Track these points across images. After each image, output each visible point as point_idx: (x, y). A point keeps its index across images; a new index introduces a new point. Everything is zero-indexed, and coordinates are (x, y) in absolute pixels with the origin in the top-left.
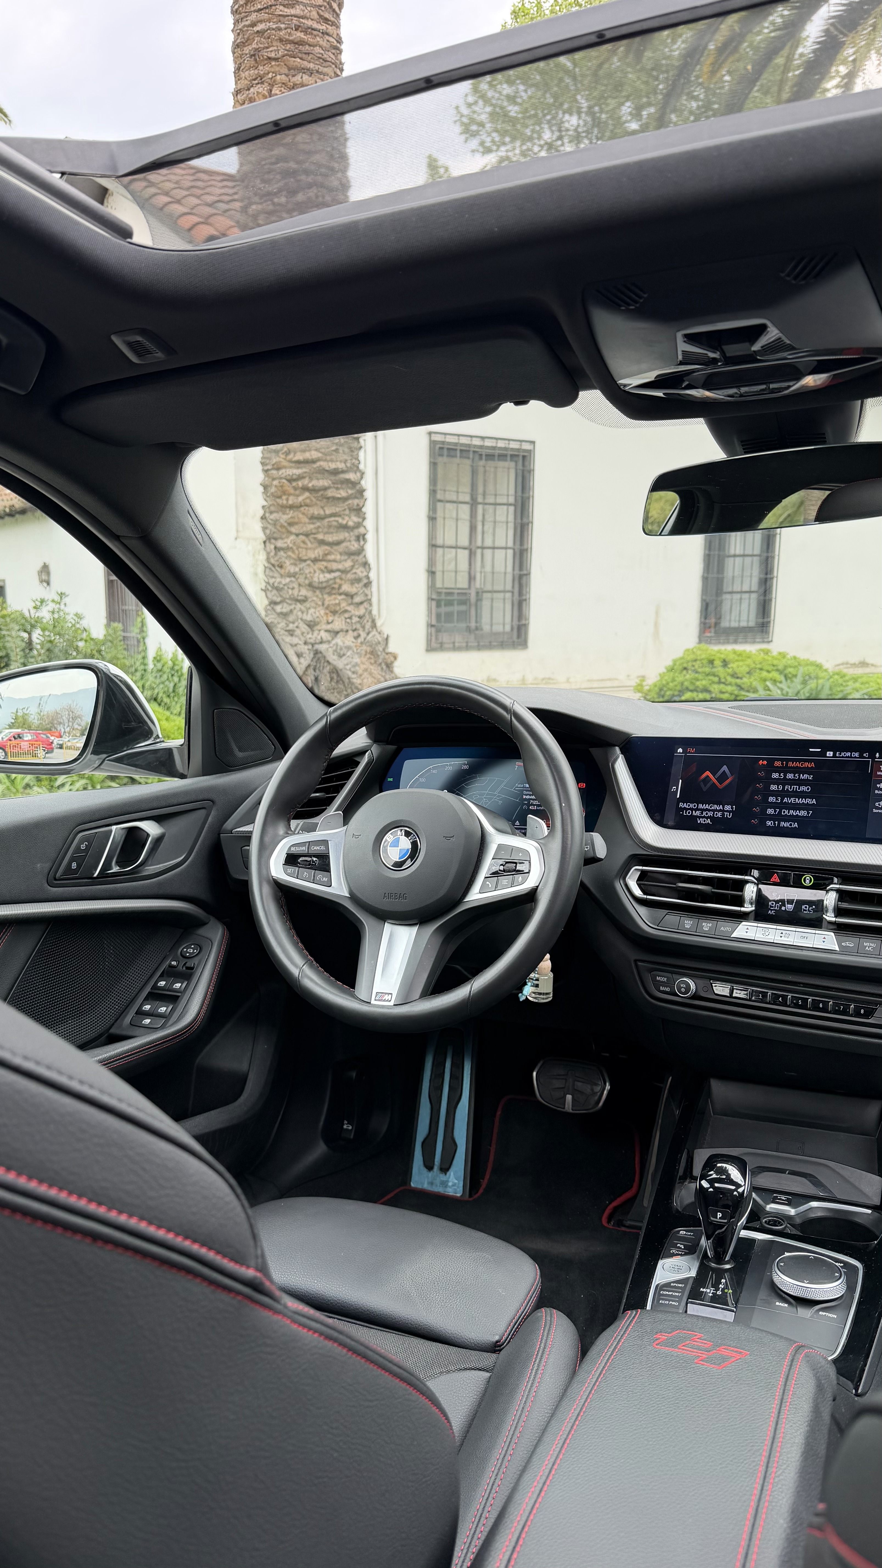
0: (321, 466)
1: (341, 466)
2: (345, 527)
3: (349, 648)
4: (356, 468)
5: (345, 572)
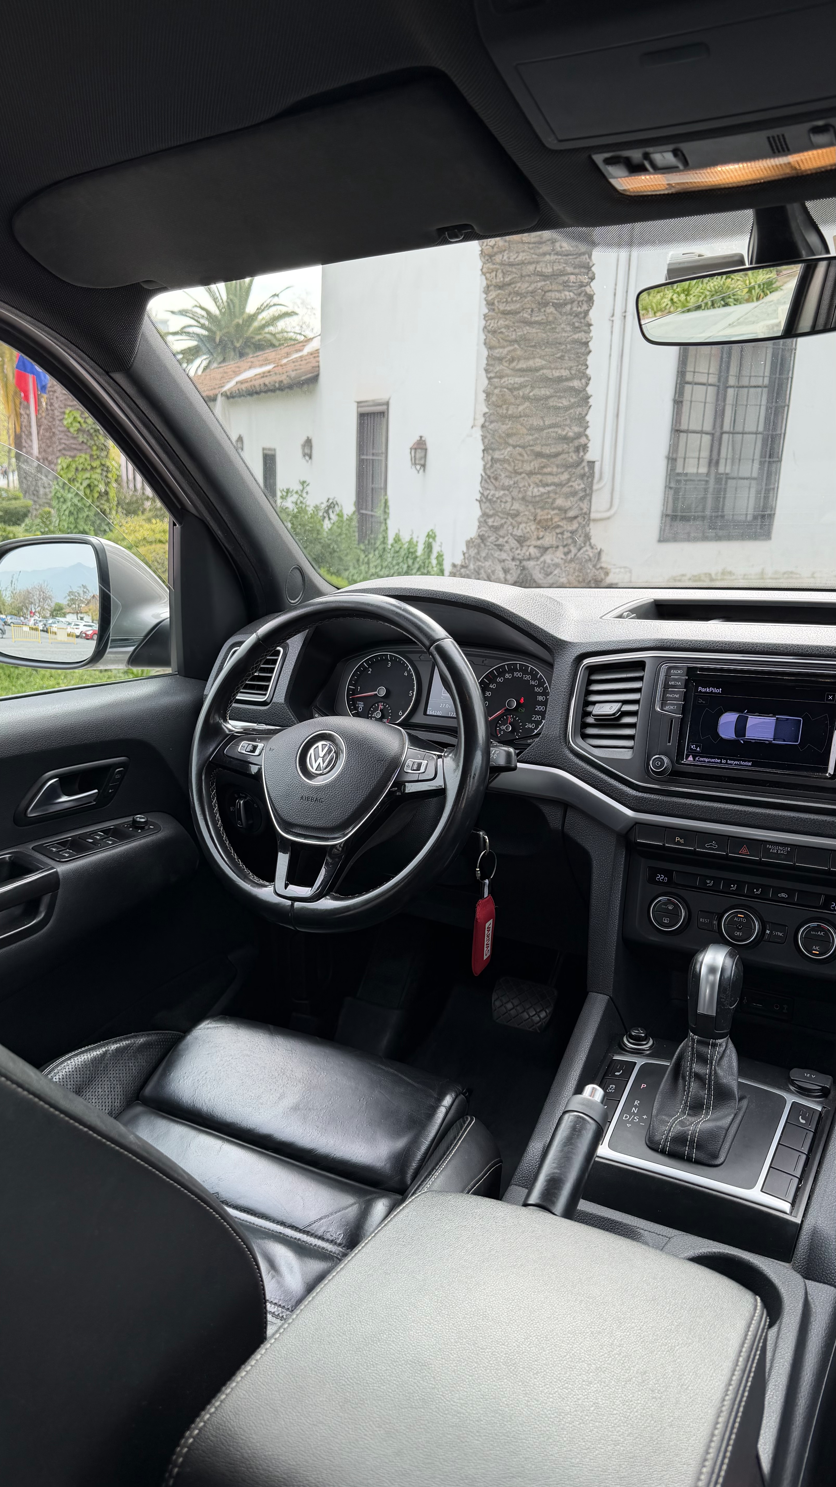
0: (544, 374)
3: (557, 566)
4: (582, 375)
5: (560, 485)
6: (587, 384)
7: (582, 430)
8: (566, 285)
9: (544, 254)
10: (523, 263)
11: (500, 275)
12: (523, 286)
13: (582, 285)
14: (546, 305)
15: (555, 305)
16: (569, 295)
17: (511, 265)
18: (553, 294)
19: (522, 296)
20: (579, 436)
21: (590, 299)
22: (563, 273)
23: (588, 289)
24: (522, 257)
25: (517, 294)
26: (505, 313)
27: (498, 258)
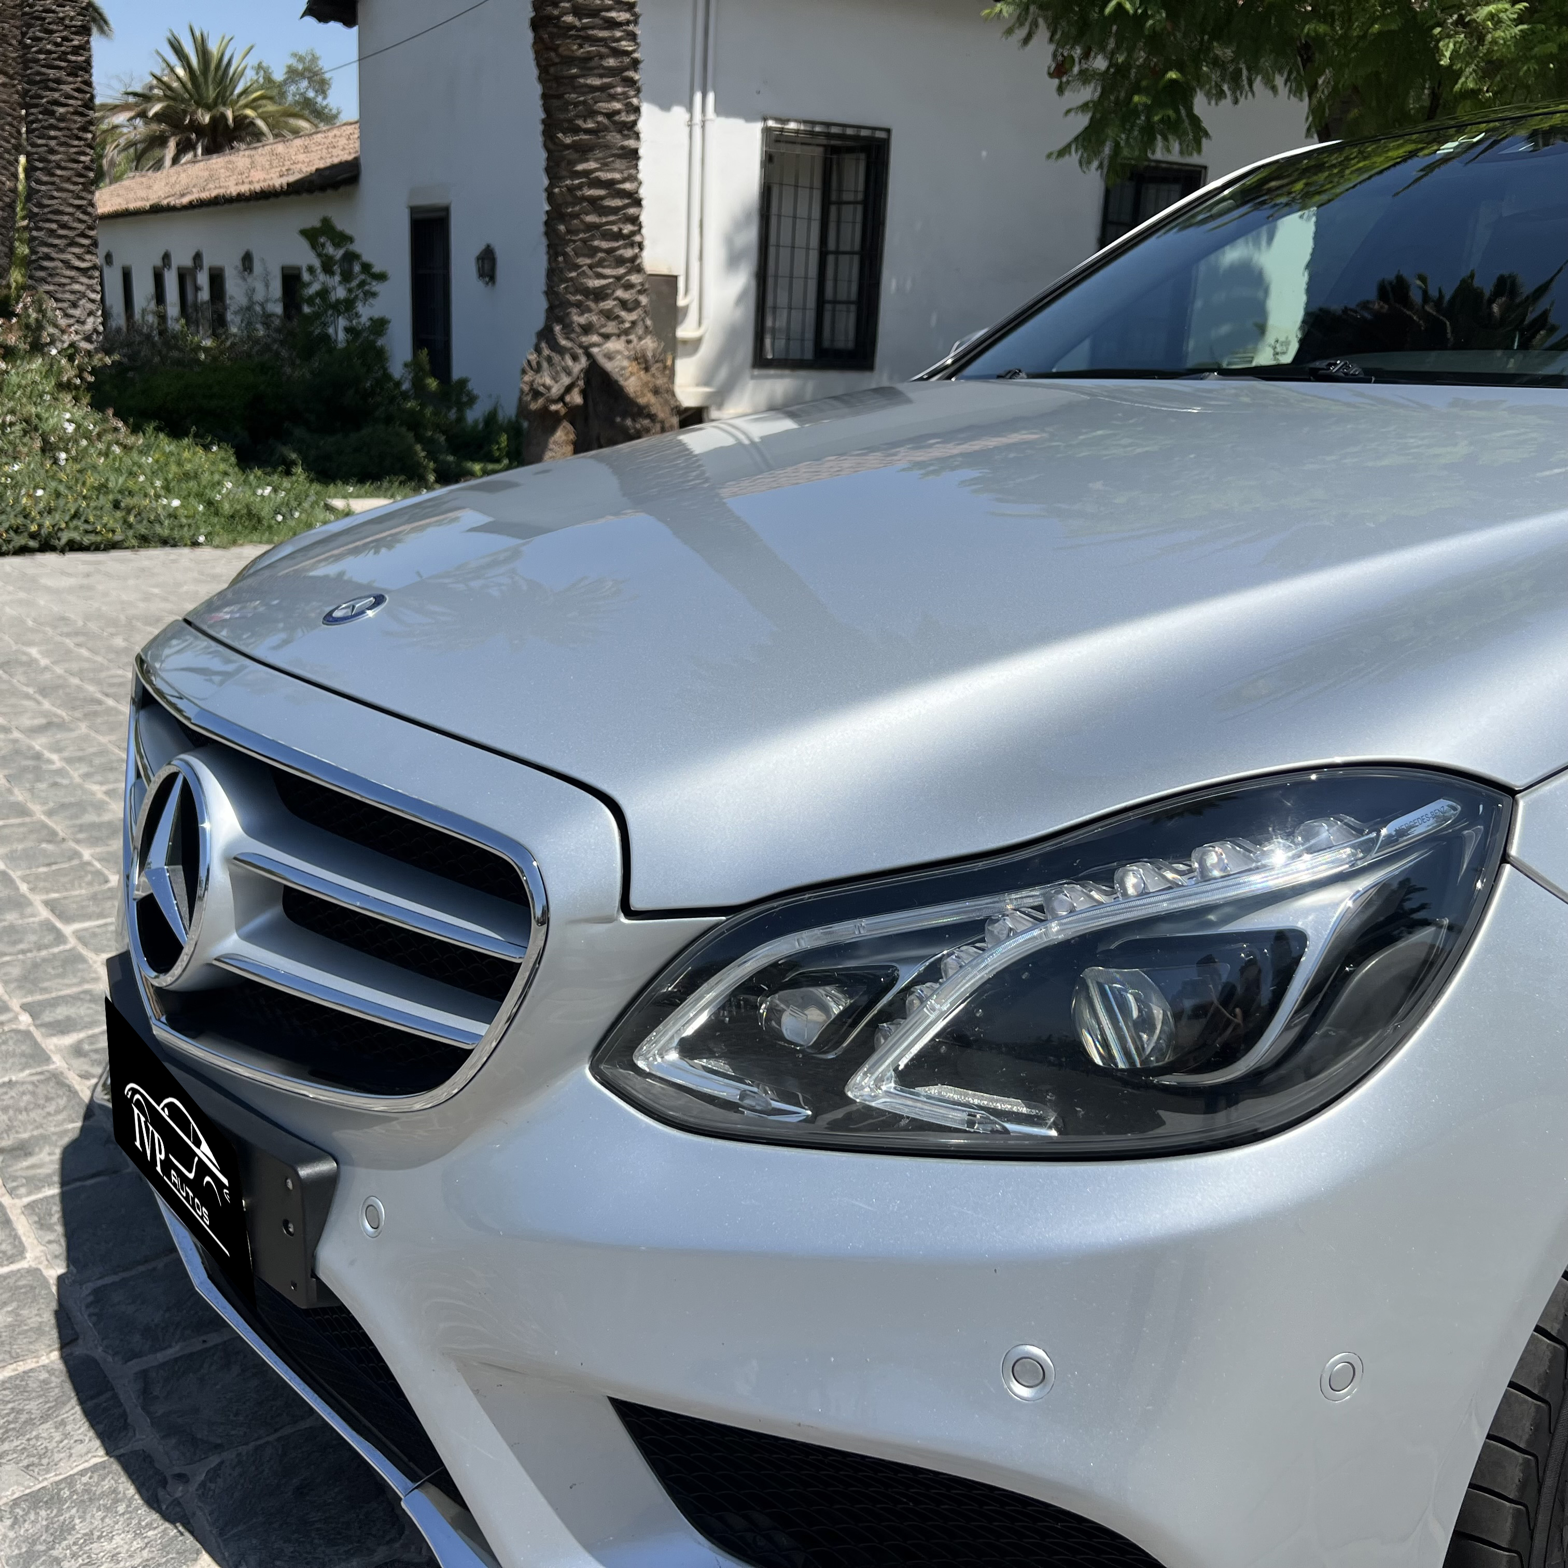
0: (597, 177)
1: (617, 176)
2: (619, 236)
3: (618, 352)
4: (633, 178)
5: (618, 278)
6: (638, 188)
7: (636, 228)
13: (629, 97)
20: (633, 233)
23: (633, 101)
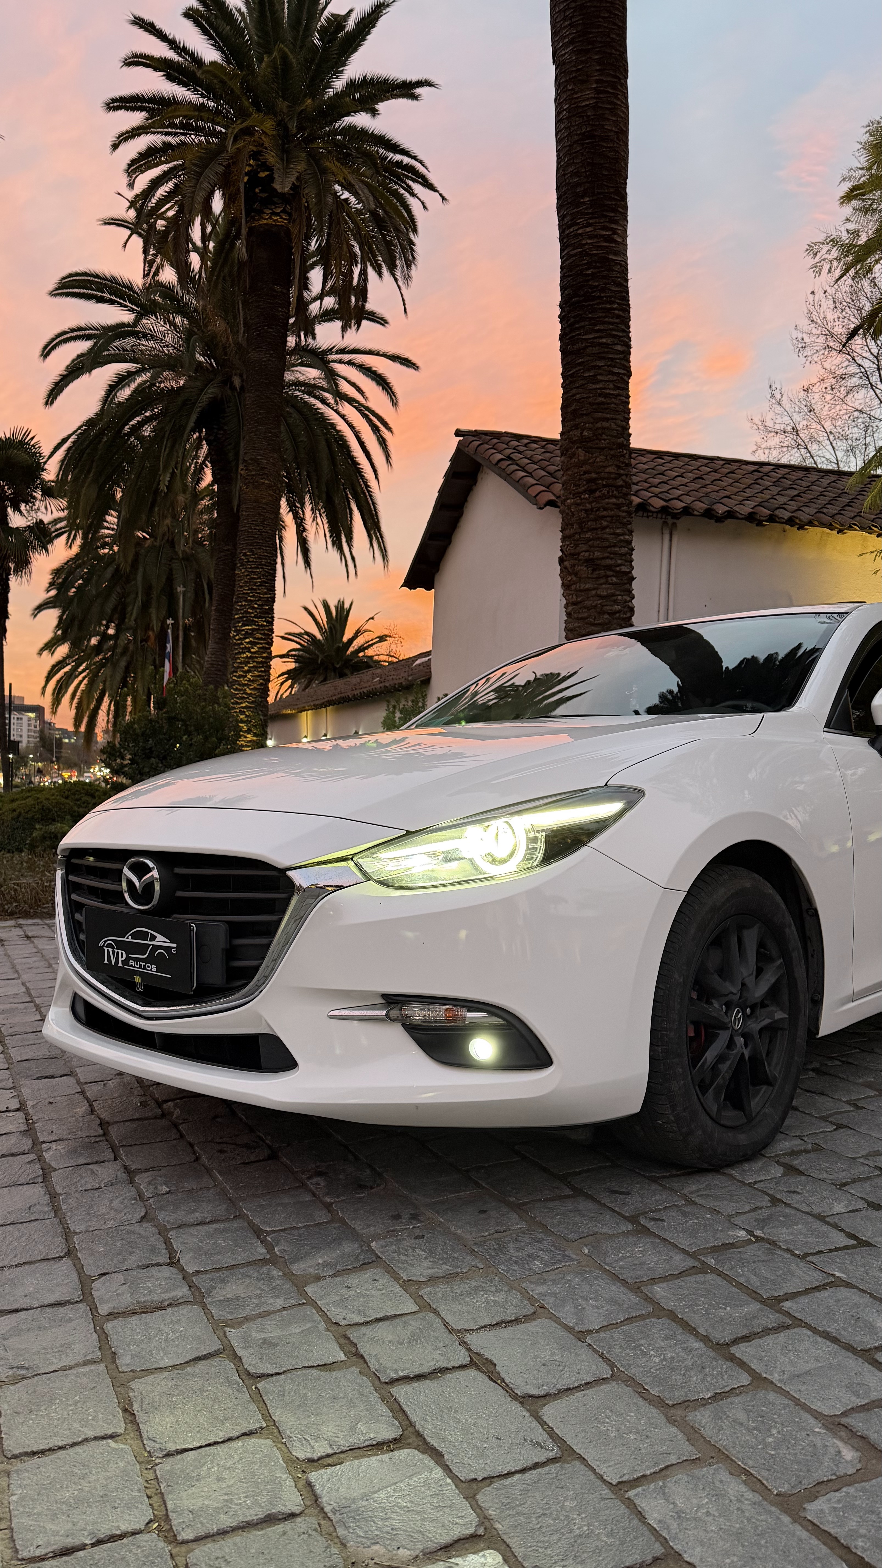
8: (616, 602)
9: (602, 584)
10: (588, 590)
11: (574, 597)
12: (588, 603)
13: (626, 602)
14: (604, 613)
15: (608, 614)
16: (617, 607)
17: (581, 591)
18: (608, 608)
19: (589, 608)
21: (632, 610)
22: (613, 595)
23: (630, 604)
24: (588, 586)
25: (585, 607)
26: (578, 619)
27: (573, 587)
